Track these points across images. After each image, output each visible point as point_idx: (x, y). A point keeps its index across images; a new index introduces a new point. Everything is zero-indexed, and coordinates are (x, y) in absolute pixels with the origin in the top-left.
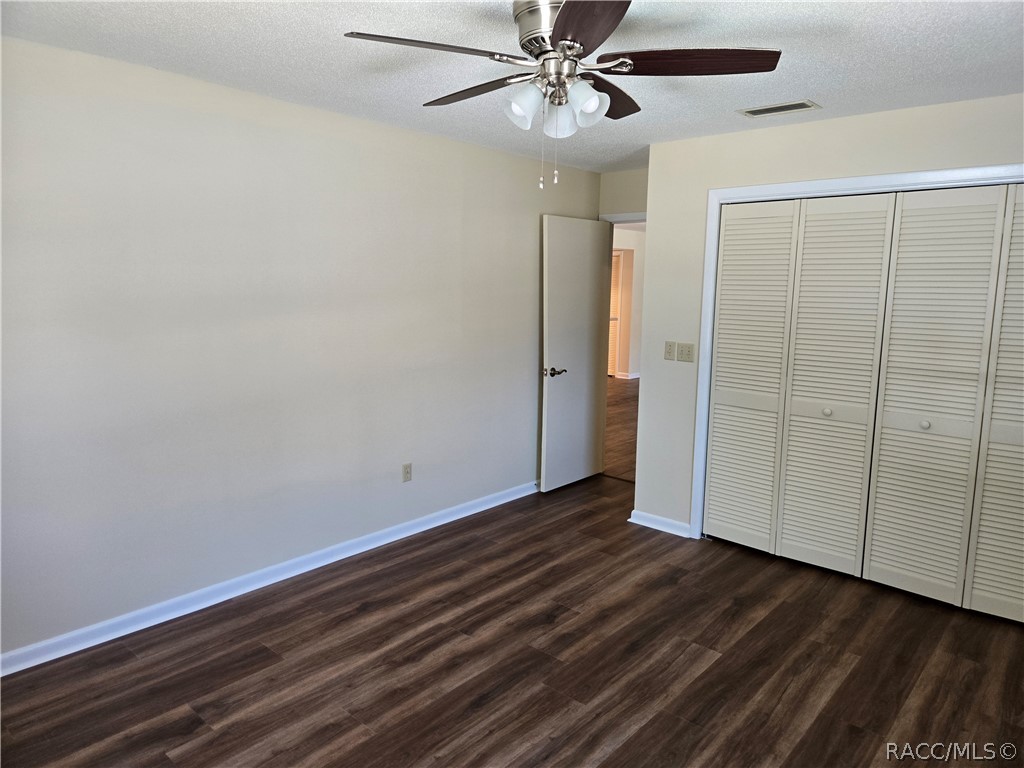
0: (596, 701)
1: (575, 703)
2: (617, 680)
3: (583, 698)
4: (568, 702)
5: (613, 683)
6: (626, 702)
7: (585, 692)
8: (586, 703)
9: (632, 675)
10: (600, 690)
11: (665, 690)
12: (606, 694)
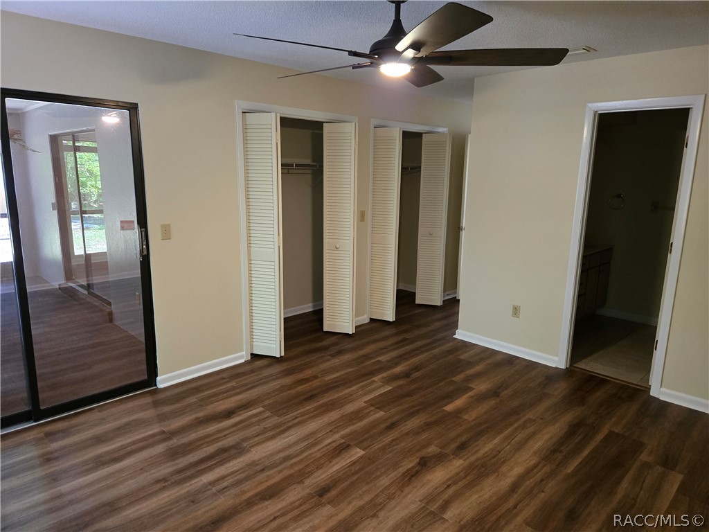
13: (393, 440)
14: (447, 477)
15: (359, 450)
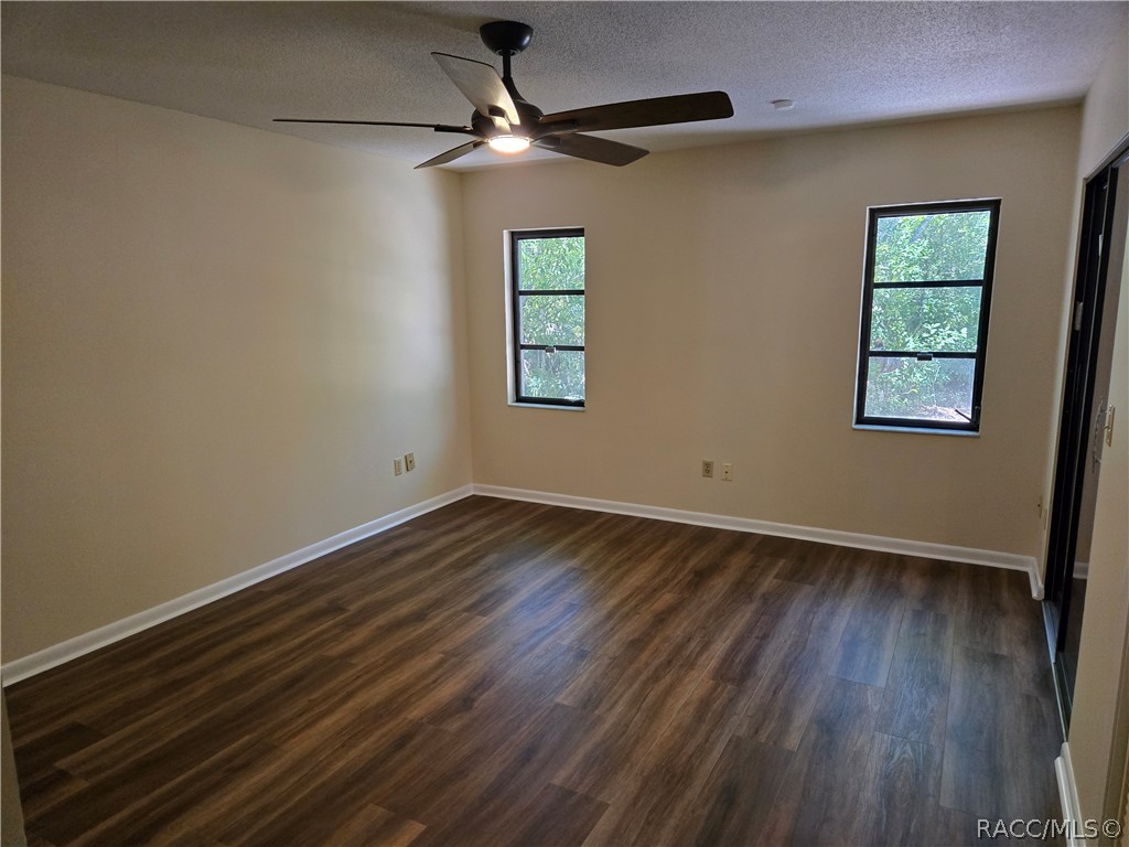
13: (518, 728)
14: (434, 692)
15: (566, 703)
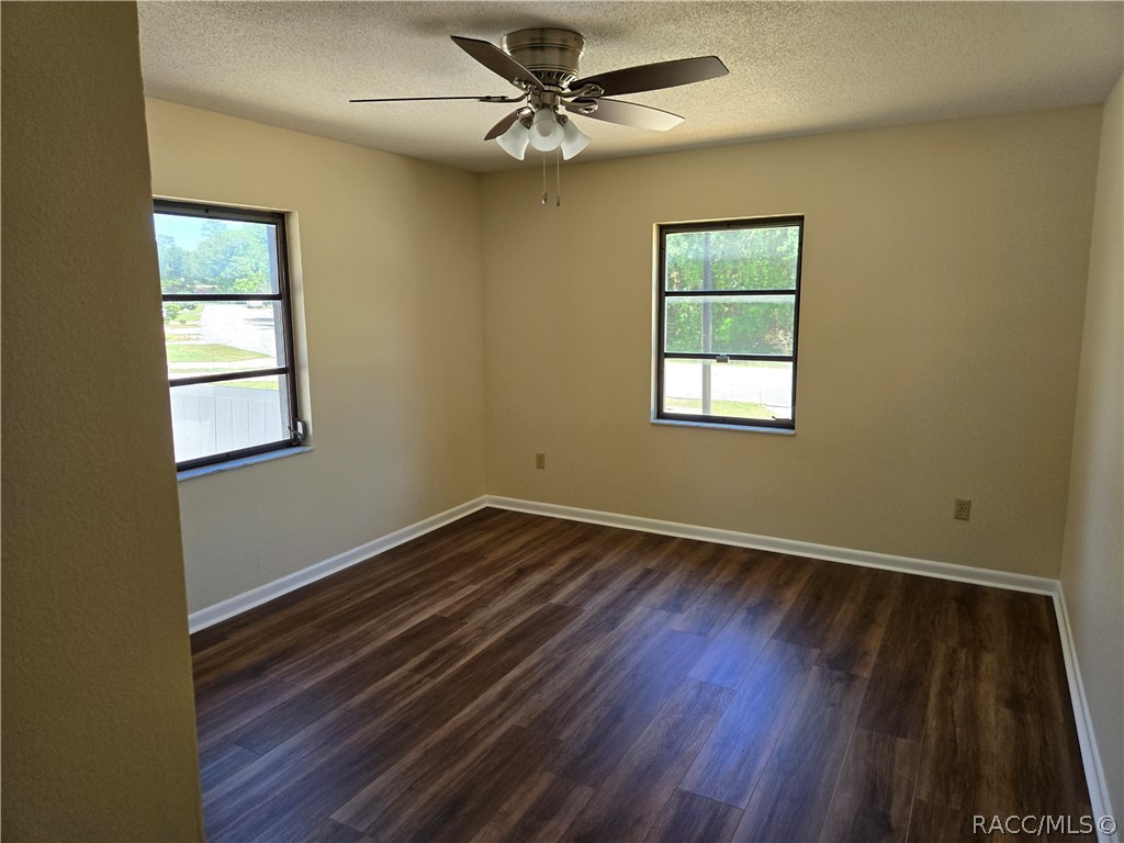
0: (503, 729)
1: (525, 725)
2: (479, 757)
3: (516, 730)
4: (532, 725)
5: (485, 751)
6: (472, 733)
7: (515, 739)
8: (513, 726)
9: (461, 765)
10: (499, 743)
11: (426, 753)
12: (492, 739)
